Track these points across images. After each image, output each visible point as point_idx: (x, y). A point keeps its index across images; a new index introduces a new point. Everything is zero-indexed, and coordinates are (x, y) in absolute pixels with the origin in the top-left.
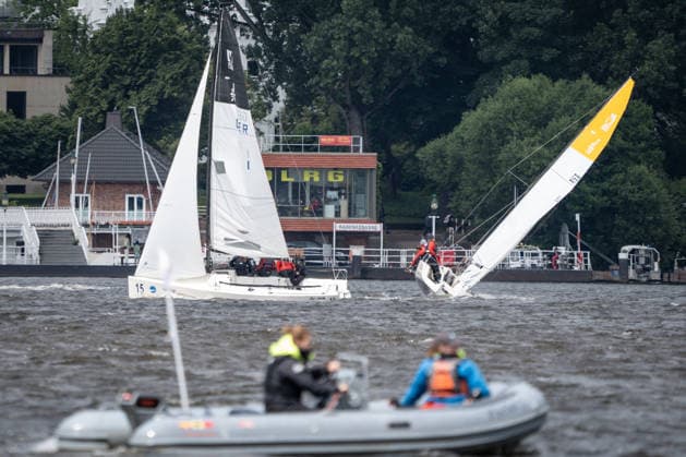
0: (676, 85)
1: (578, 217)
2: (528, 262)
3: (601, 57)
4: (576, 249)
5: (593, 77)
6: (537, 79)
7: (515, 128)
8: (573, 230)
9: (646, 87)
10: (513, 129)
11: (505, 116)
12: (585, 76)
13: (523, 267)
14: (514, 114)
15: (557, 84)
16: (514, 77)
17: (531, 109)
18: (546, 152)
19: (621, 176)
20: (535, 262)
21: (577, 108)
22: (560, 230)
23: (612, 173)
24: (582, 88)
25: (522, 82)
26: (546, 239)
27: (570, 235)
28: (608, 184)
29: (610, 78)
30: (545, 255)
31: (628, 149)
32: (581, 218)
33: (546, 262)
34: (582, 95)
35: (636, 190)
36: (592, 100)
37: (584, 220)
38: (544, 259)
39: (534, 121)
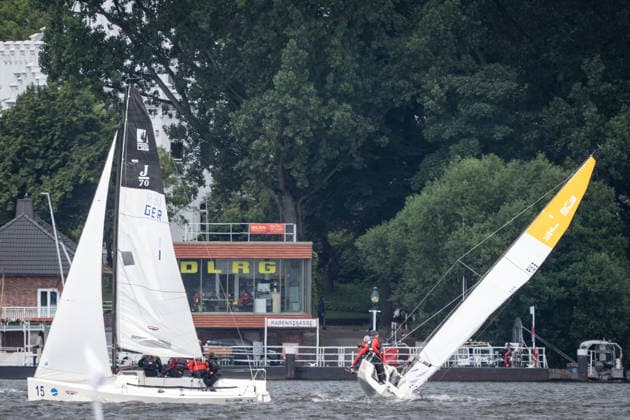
1: (532, 310)
2: (478, 360)
3: (558, 135)
4: (530, 345)
5: (550, 157)
6: (488, 160)
7: (463, 213)
8: (528, 324)
9: (607, 168)
10: (461, 214)
11: (453, 200)
12: (541, 156)
13: (472, 365)
14: (462, 198)
15: (510, 165)
16: (463, 157)
17: (481, 193)
18: (498, 239)
19: (580, 265)
20: (486, 360)
21: (532, 191)
22: (512, 325)
23: (570, 262)
24: (539, 169)
25: (471, 163)
26: (498, 335)
27: (524, 331)
28: (565, 274)
29: (568, 158)
30: (497, 352)
31: (588, 235)
32: (536, 311)
33: (497, 360)
34: (537, 176)
35: (597, 280)
36: (548, 182)
37: (539, 314)
38: (496, 357)
39: (484, 205)
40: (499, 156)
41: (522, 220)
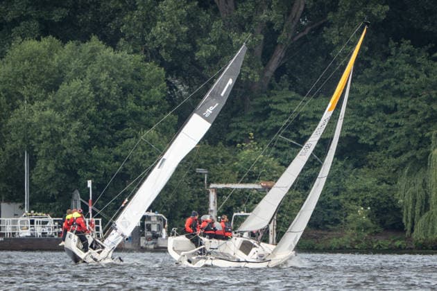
0: (188, 47)
1: (89, 184)
2: (39, 230)
3: (112, 19)
4: (88, 217)
5: (103, 38)
6: (47, 42)
7: (24, 92)
8: (85, 197)
9: (158, 49)
10: (23, 92)
11: (15, 79)
12: (94, 38)
13: (32, 235)
14: (24, 78)
15: (67, 46)
16: (23, 39)
17: (41, 73)
18: (57, 116)
19: (133, 141)
20: (46, 230)
21: (88, 71)
22: (71, 197)
23: (124, 138)
24: (93, 51)
25: (31, 45)
26: (57, 207)
27: (82, 203)
28: (119, 150)
29: (122, 39)
30: (56, 223)
31: (141, 114)
32: (93, 184)
33: (57, 230)
34: (93, 58)
35: (148, 156)
36: (103, 63)
37: (95, 187)
38: (55, 227)
39: (45, 85)
40: (57, 38)
41: (80, 98)
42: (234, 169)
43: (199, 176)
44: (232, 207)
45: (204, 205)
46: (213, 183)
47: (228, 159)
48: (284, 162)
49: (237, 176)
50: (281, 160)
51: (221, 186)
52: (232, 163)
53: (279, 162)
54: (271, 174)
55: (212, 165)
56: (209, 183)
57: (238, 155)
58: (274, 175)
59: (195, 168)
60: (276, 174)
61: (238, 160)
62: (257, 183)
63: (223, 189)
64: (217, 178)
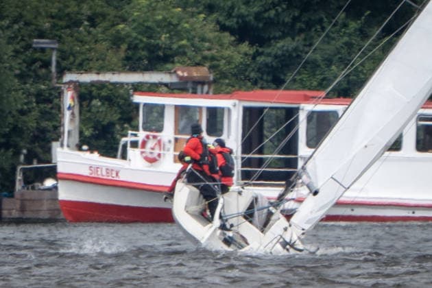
42: (117, 41)
43: (37, 55)
44: (112, 124)
45: (49, 120)
46: (70, 70)
47: (104, 16)
48: (227, 23)
49: (122, 55)
50: (221, 19)
51: (87, 78)
52: (113, 25)
53: (218, 22)
54: (197, 50)
55: (68, 31)
56: (61, 71)
57: (127, 8)
58: (206, 53)
59: (30, 36)
60: (209, 49)
61: (124, 20)
62: (169, 72)
63: (93, 84)
64: (77, 62)
